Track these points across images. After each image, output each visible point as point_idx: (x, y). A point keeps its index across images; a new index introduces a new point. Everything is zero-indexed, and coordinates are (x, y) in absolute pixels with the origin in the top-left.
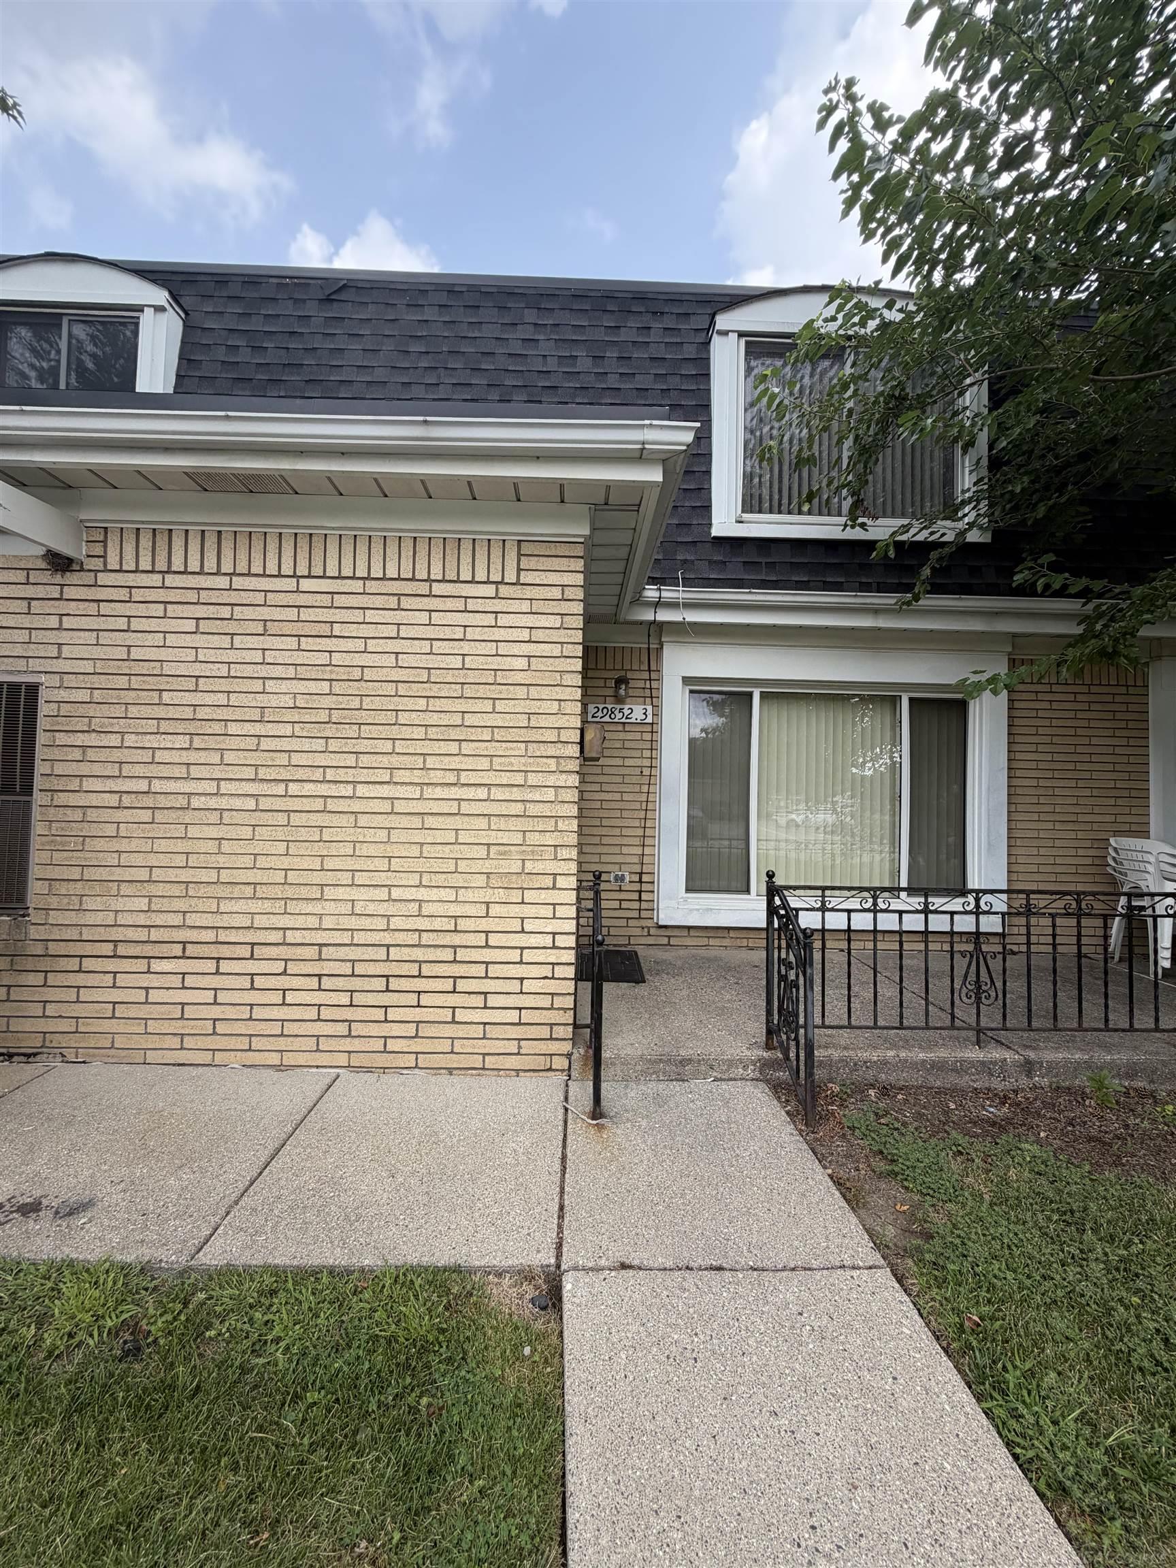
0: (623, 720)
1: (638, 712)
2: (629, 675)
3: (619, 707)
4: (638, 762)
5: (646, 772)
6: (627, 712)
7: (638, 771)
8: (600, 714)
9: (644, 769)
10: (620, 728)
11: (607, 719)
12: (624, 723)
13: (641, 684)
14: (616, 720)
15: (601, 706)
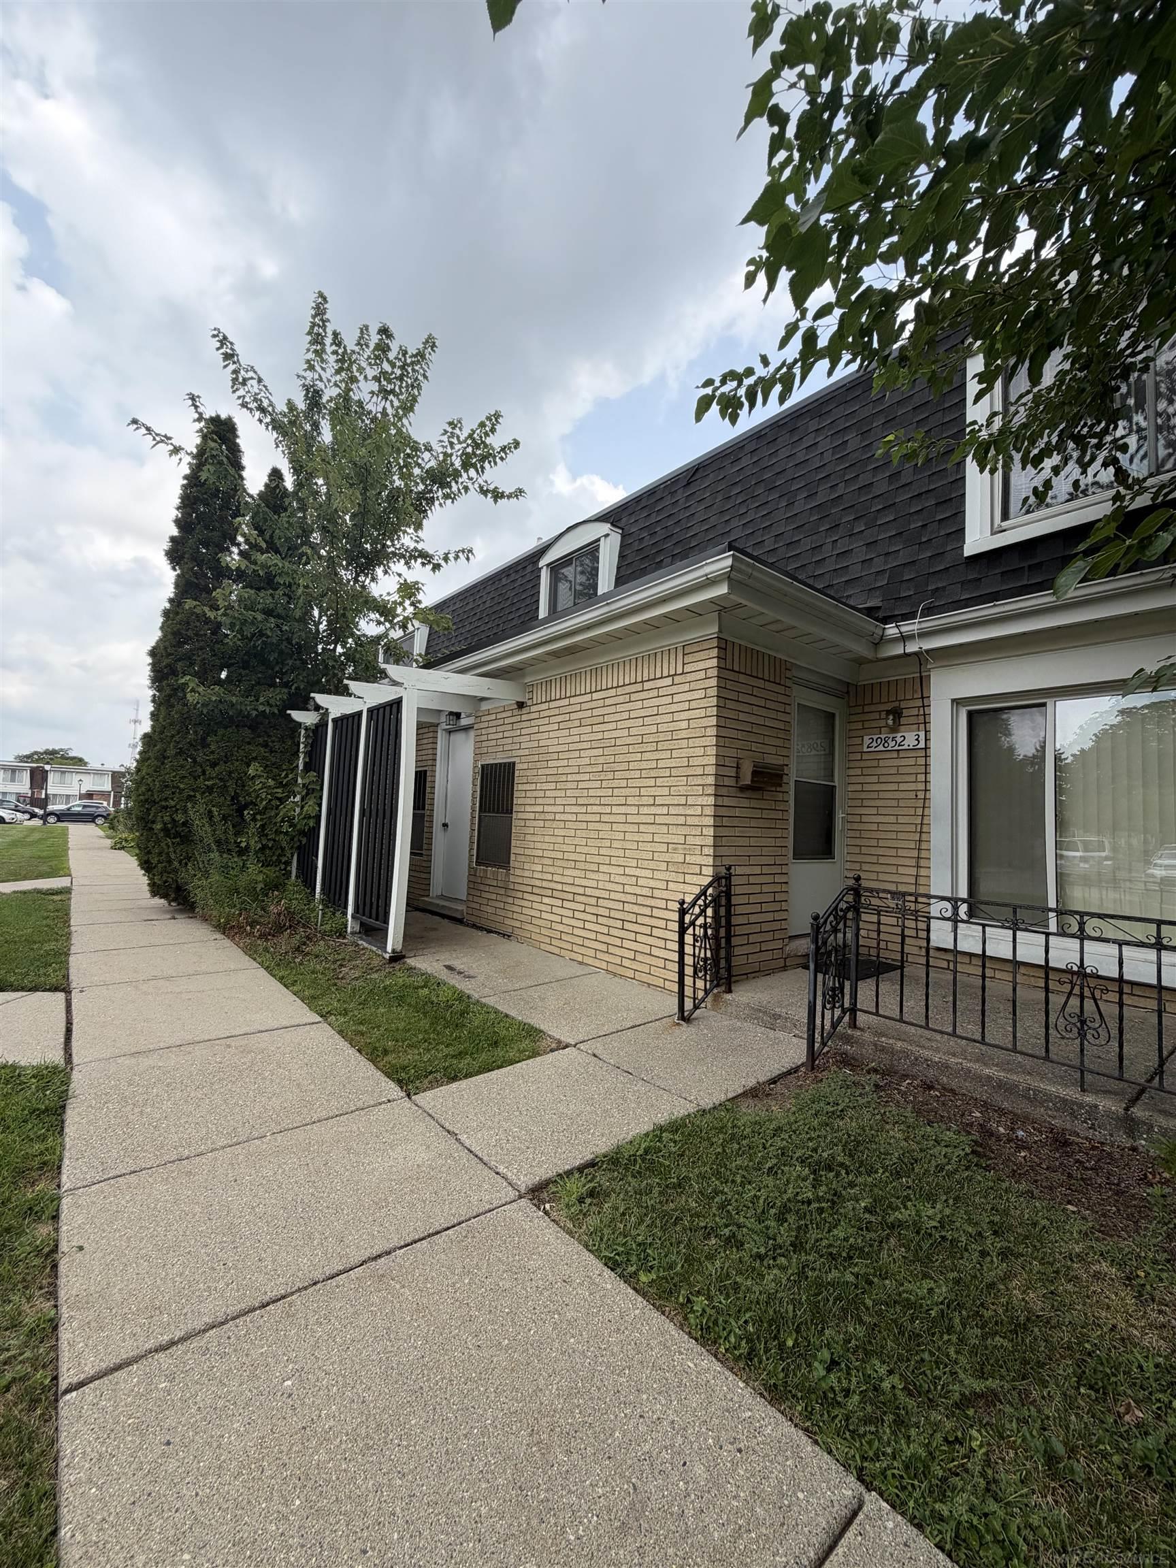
0: (896, 748)
1: (910, 739)
2: (903, 705)
3: (891, 736)
4: (913, 786)
5: (921, 794)
6: (899, 740)
7: (912, 795)
8: (874, 744)
9: (919, 793)
10: (895, 755)
11: (881, 748)
12: (898, 751)
13: (915, 712)
14: (889, 748)
15: (875, 737)
